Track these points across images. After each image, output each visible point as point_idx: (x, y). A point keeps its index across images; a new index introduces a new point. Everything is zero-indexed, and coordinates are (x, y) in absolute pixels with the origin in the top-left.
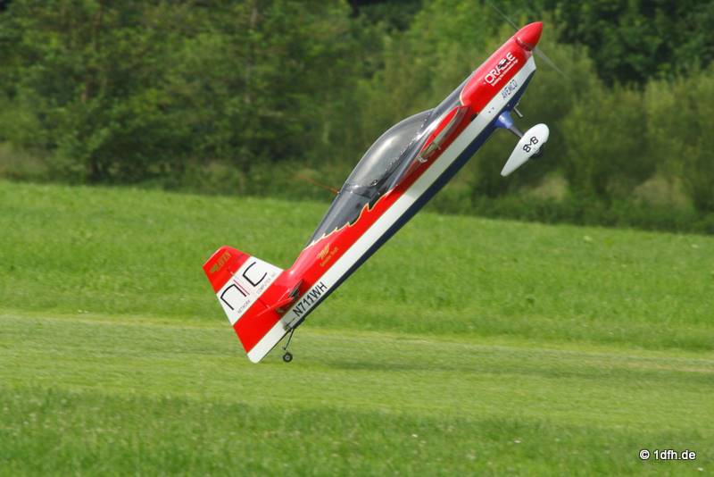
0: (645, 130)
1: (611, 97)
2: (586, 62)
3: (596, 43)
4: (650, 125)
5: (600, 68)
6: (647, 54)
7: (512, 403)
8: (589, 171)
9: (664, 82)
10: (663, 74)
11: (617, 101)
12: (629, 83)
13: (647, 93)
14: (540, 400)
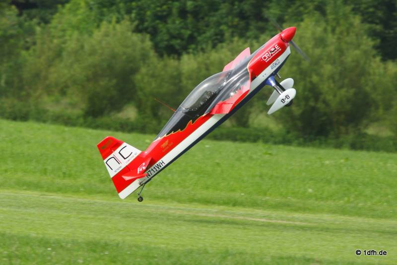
0: (180, 81)
1: (162, 63)
2: (148, 44)
3: (154, 33)
4: (183, 79)
5: (156, 47)
6: (182, 39)
7: (103, 232)
8: (149, 103)
9: (191, 55)
10: (191, 50)
11: (165, 66)
12: (172, 55)
13: (182, 61)
14: (120, 230)
